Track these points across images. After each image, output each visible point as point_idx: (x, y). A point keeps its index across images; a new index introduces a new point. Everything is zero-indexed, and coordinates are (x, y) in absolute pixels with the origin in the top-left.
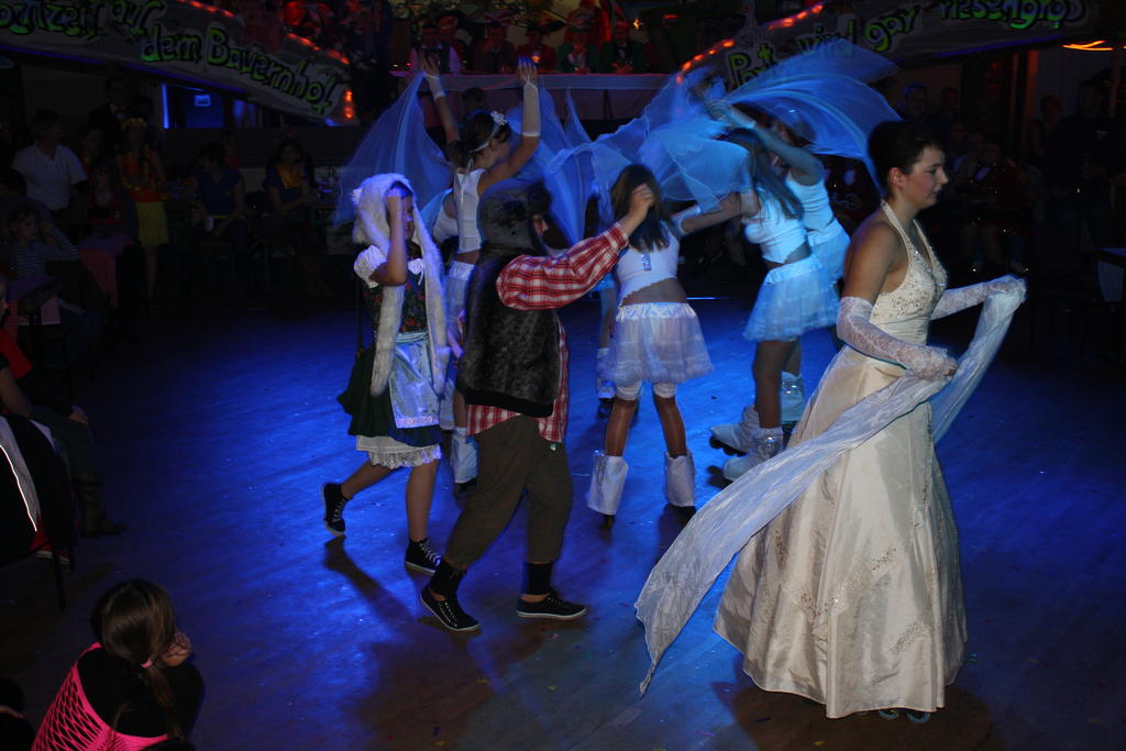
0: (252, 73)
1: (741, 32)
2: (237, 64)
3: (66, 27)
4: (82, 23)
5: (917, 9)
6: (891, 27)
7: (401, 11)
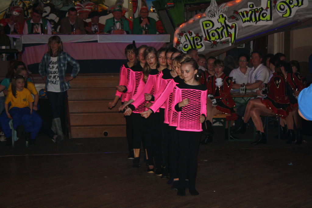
1: (208, 9)
6: (291, 4)
7: (18, 4)
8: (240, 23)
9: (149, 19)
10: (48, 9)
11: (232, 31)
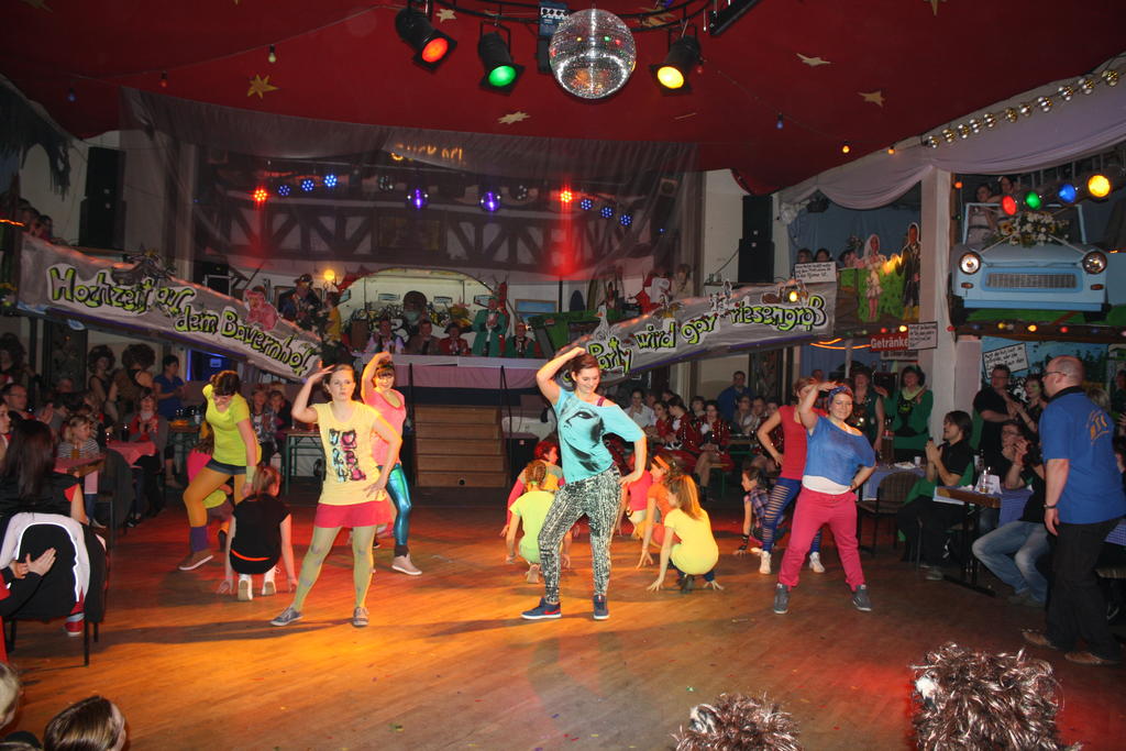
0: (252, 343)
1: (597, 330)
2: (242, 337)
3: (124, 306)
4: (136, 301)
5: (716, 315)
6: (699, 328)
8: (635, 349)
9: (526, 339)
10: (399, 322)
11: (626, 359)
